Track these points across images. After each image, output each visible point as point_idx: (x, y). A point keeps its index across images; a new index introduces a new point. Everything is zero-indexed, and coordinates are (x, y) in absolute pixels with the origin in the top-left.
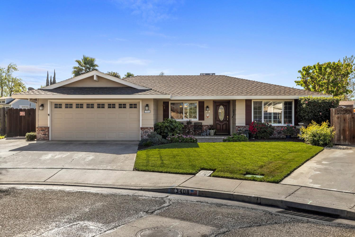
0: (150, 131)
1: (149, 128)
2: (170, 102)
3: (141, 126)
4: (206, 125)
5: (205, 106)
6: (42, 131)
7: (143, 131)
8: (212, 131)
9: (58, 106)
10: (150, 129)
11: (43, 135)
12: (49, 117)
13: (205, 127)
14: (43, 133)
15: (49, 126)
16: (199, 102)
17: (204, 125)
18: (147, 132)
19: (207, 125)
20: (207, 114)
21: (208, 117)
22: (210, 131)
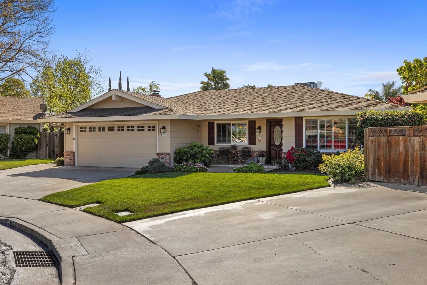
0: (166, 157)
1: (165, 154)
2: (215, 123)
3: (158, 152)
4: (256, 151)
5: (257, 127)
6: (68, 155)
7: (159, 157)
8: (261, 158)
9: (83, 129)
10: (167, 155)
11: (69, 160)
12: (74, 141)
13: (256, 153)
14: (69, 158)
15: (74, 151)
16: (249, 121)
17: (254, 151)
18: (163, 159)
19: (258, 151)
20: (259, 137)
21: (260, 141)
22: (259, 158)
